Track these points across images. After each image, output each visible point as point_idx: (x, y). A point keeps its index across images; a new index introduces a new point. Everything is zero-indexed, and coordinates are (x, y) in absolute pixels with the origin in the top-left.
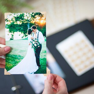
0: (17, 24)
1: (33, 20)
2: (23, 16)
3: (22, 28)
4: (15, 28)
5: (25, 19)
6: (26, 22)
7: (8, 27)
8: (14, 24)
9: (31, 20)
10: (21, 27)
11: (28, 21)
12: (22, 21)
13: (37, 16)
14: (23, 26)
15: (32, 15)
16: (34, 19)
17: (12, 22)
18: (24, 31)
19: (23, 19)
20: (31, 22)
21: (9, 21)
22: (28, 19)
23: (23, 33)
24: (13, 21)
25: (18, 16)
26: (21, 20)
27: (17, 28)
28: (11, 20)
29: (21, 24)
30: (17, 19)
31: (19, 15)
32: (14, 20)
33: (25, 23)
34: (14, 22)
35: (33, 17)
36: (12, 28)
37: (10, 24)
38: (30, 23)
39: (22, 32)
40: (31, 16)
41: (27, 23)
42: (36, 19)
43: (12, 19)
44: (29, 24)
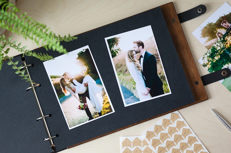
0: (217, 60)
1: (226, 44)
2: (215, 49)
3: (224, 60)
4: (218, 65)
5: (219, 50)
6: (222, 51)
7: (211, 70)
8: (214, 63)
9: (225, 46)
10: (222, 60)
11: (223, 48)
12: (218, 53)
13: (226, 38)
14: (223, 57)
15: (221, 41)
16: (226, 42)
17: (210, 63)
18: (228, 60)
19: (217, 52)
20: (227, 47)
21: (207, 64)
22: (222, 47)
23: (229, 62)
24: (210, 61)
25: (211, 53)
26: (216, 54)
27: (220, 64)
28: (209, 62)
29: (219, 57)
30: (212, 56)
31: (211, 51)
32: (210, 59)
33: (222, 53)
34: (213, 61)
35: (224, 42)
36: (215, 68)
37: (211, 65)
38: (226, 49)
39: (227, 63)
40: (221, 43)
41: (224, 52)
42: (228, 40)
43: (208, 60)
44: (226, 51)
